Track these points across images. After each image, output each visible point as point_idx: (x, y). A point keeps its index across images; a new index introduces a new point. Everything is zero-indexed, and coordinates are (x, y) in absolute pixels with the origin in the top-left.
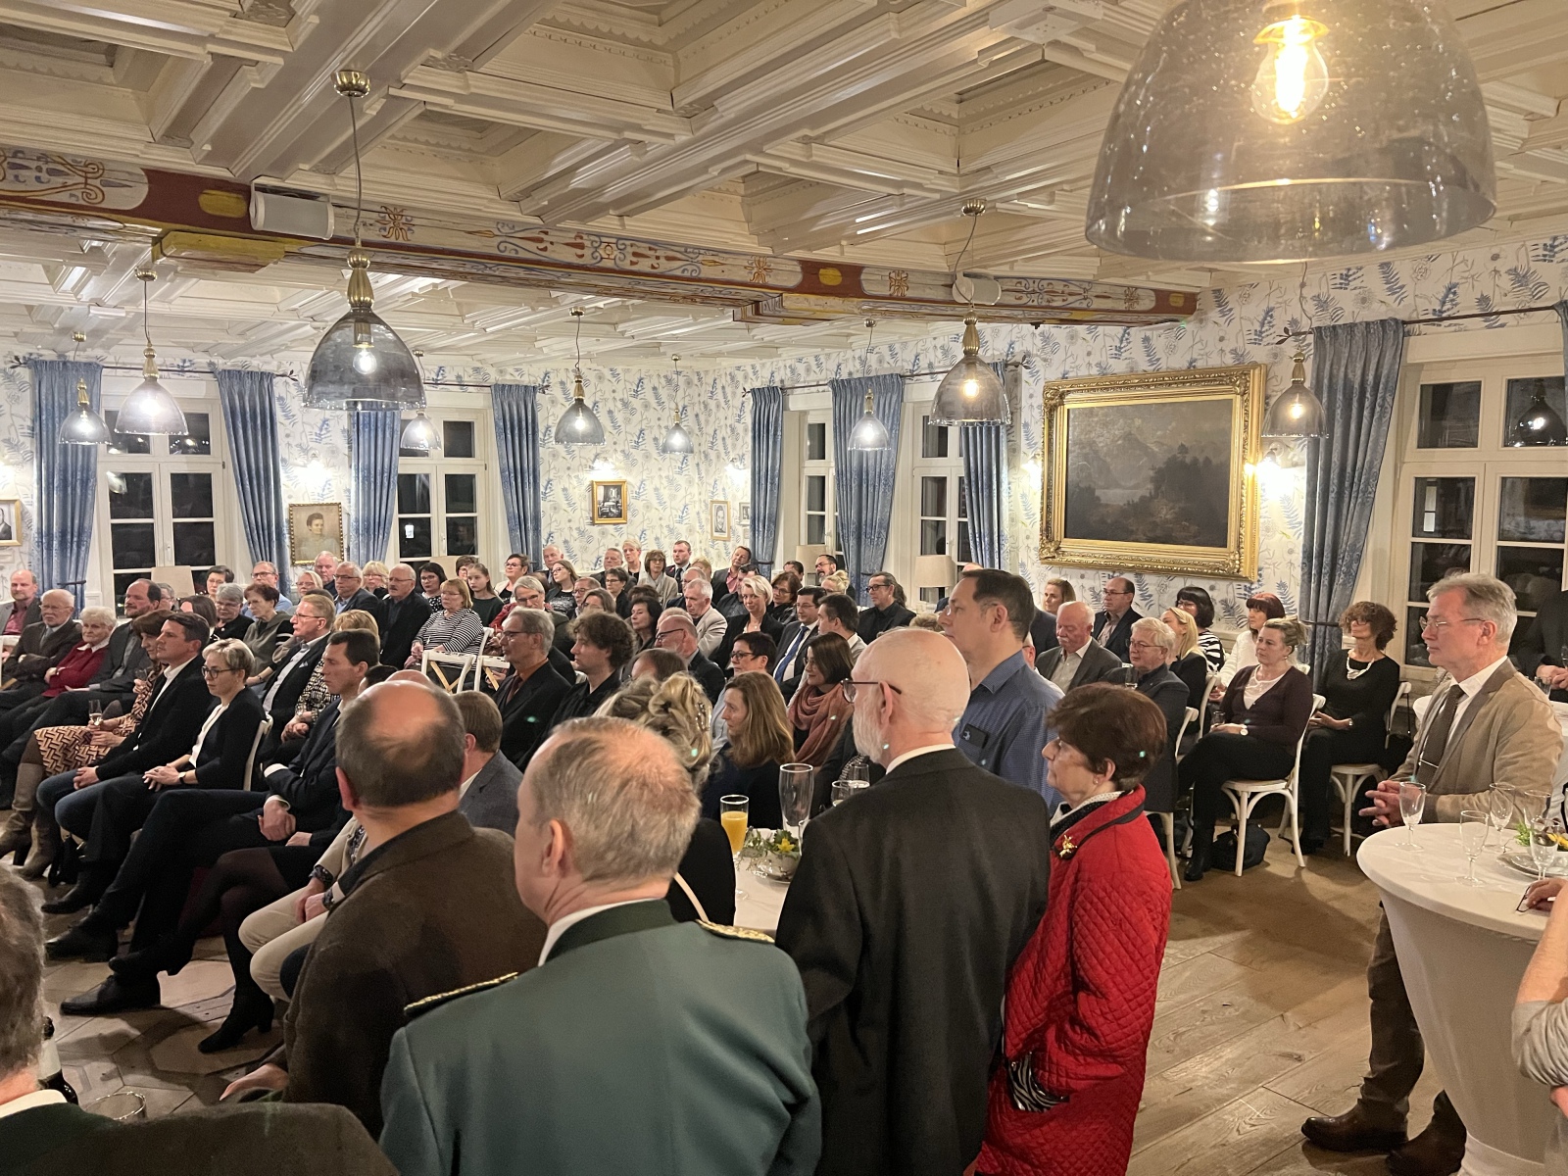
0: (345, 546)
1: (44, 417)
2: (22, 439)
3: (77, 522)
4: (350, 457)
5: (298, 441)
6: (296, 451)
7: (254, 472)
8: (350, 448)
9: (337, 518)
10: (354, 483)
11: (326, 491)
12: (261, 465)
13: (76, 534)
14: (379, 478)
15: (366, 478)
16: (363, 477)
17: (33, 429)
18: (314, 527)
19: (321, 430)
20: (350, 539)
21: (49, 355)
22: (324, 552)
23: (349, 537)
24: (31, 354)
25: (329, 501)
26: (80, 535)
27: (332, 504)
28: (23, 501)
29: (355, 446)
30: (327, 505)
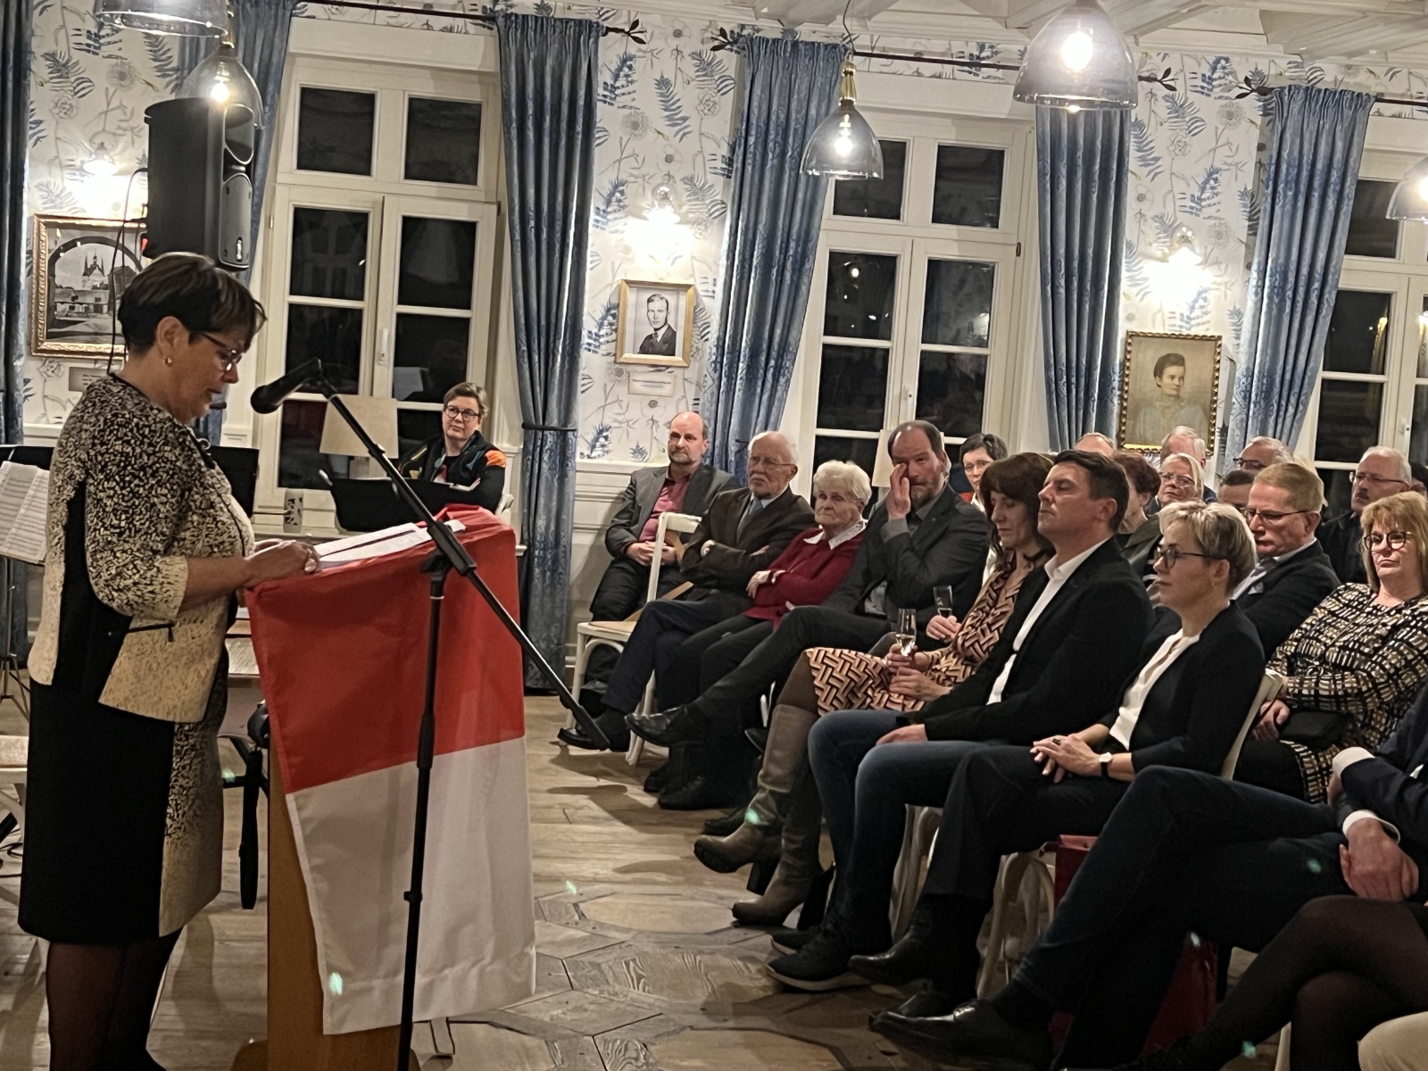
0: (1219, 424)
1: (752, 140)
2: (711, 179)
3: (778, 331)
4: (1250, 249)
5: (1158, 210)
6: (1151, 228)
7: (1076, 264)
8: (1253, 230)
9: (1210, 367)
10: (1251, 299)
11: (1197, 312)
12: (1090, 251)
13: (774, 354)
14: (1301, 290)
15: (1279, 290)
16: (1272, 287)
17: (730, 162)
18: (1166, 380)
19: (1203, 189)
20: (1229, 409)
21: (771, 30)
22: (1180, 430)
23: (1229, 405)
24: (743, 27)
25: (1200, 331)
26: (780, 356)
27: (1203, 338)
28: (700, 288)
29: (1263, 224)
30: (1194, 338)
